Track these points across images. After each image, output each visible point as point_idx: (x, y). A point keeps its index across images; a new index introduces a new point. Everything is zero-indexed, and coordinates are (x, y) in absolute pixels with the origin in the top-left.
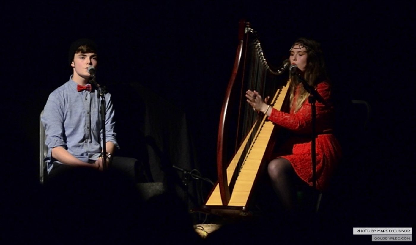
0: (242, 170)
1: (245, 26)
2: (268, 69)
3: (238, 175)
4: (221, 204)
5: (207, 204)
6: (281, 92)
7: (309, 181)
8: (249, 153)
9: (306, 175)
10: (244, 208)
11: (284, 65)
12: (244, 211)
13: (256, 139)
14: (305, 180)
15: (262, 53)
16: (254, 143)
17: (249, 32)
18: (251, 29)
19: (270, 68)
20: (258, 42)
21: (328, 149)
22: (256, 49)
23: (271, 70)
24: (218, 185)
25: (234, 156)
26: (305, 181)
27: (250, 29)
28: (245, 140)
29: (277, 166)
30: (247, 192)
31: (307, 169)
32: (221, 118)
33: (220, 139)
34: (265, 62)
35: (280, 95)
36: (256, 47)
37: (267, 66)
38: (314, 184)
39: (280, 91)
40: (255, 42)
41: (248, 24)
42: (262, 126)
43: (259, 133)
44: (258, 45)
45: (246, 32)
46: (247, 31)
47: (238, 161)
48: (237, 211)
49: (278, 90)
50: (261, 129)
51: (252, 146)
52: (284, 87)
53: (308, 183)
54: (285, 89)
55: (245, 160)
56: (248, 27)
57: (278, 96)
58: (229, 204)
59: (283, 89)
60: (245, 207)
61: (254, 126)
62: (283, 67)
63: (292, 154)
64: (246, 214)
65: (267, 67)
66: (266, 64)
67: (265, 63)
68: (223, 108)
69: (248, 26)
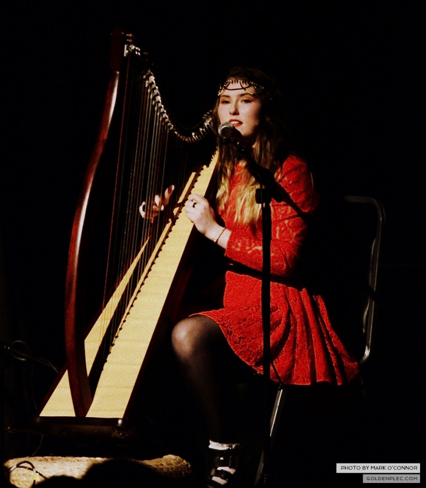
0: (116, 342)
1: (124, 41)
2: (172, 131)
3: (108, 352)
4: (72, 414)
5: (43, 414)
6: (199, 179)
7: (257, 365)
8: (132, 306)
9: (251, 351)
10: (120, 422)
11: (205, 121)
12: (120, 429)
13: (146, 277)
14: (249, 361)
15: (159, 98)
16: (143, 284)
17: (132, 53)
18: (137, 48)
19: (177, 128)
20: (151, 75)
21: (298, 298)
22: (148, 88)
23: (179, 133)
24: (67, 373)
25: (101, 312)
26: (248, 363)
27: (133, 47)
28: (124, 278)
29: (190, 333)
30: (128, 387)
31: (252, 339)
32: (73, 232)
33: (72, 276)
34: (165, 115)
35: (196, 185)
36: (147, 86)
37: (169, 124)
38: (267, 370)
39: (198, 175)
40: (145, 74)
41: (129, 38)
42: (160, 250)
43: (153, 263)
44: (150, 82)
45: (125, 55)
46: (127, 51)
47: (109, 321)
48: (105, 428)
49: (193, 174)
50: (157, 256)
51: (139, 291)
52: (205, 167)
53: (253, 367)
54: (207, 173)
55: (123, 320)
56: (129, 44)
57: (192, 187)
58: (90, 414)
59: (202, 173)
60: (123, 419)
61: (142, 249)
62: (202, 126)
63: (223, 307)
64: (124, 435)
65: (170, 126)
66: (167, 120)
67: (166, 118)
68: (77, 213)
69: (130, 41)
